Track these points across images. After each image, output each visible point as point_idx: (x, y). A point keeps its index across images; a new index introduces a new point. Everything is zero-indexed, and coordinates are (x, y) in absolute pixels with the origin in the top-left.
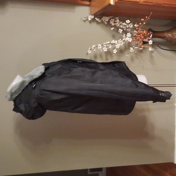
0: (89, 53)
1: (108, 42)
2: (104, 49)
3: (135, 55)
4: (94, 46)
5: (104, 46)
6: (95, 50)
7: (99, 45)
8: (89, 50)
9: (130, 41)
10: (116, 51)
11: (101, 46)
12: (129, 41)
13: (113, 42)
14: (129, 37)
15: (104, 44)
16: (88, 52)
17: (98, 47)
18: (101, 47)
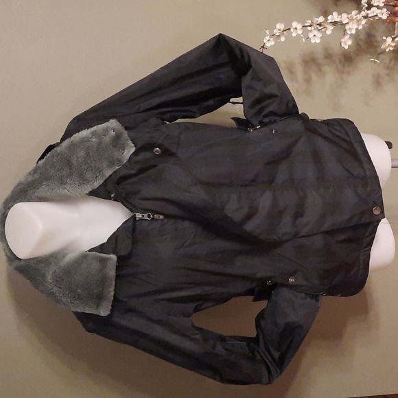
0: (268, 45)
1: (321, 19)
2: (311, 35)
3: (386, 71)
4: (280, 26)
5: (309, 28)
6: (283, 39)
7: (294, 24)
8: (268, 38)
9: (385, 17)
10: (350, 43)
11: (299, 26)
12: (380, 16)
13: (335, 17)
14: (378, 7)
15: (306, 25)
16: (265, 41)
17: (292, 30)
18: (300, 32)
